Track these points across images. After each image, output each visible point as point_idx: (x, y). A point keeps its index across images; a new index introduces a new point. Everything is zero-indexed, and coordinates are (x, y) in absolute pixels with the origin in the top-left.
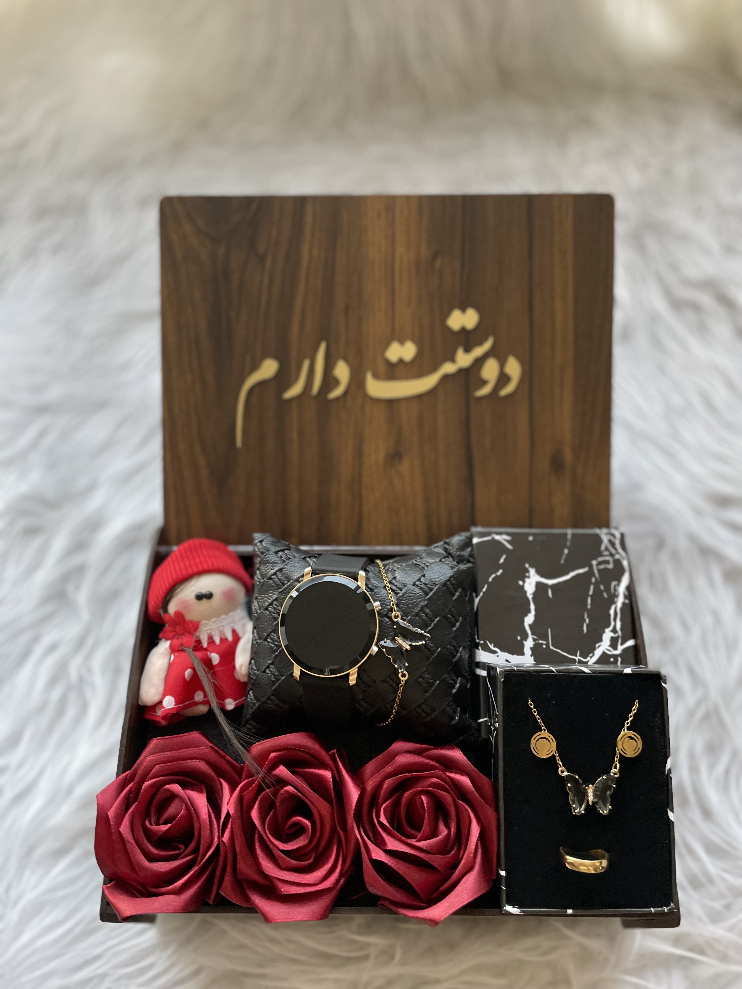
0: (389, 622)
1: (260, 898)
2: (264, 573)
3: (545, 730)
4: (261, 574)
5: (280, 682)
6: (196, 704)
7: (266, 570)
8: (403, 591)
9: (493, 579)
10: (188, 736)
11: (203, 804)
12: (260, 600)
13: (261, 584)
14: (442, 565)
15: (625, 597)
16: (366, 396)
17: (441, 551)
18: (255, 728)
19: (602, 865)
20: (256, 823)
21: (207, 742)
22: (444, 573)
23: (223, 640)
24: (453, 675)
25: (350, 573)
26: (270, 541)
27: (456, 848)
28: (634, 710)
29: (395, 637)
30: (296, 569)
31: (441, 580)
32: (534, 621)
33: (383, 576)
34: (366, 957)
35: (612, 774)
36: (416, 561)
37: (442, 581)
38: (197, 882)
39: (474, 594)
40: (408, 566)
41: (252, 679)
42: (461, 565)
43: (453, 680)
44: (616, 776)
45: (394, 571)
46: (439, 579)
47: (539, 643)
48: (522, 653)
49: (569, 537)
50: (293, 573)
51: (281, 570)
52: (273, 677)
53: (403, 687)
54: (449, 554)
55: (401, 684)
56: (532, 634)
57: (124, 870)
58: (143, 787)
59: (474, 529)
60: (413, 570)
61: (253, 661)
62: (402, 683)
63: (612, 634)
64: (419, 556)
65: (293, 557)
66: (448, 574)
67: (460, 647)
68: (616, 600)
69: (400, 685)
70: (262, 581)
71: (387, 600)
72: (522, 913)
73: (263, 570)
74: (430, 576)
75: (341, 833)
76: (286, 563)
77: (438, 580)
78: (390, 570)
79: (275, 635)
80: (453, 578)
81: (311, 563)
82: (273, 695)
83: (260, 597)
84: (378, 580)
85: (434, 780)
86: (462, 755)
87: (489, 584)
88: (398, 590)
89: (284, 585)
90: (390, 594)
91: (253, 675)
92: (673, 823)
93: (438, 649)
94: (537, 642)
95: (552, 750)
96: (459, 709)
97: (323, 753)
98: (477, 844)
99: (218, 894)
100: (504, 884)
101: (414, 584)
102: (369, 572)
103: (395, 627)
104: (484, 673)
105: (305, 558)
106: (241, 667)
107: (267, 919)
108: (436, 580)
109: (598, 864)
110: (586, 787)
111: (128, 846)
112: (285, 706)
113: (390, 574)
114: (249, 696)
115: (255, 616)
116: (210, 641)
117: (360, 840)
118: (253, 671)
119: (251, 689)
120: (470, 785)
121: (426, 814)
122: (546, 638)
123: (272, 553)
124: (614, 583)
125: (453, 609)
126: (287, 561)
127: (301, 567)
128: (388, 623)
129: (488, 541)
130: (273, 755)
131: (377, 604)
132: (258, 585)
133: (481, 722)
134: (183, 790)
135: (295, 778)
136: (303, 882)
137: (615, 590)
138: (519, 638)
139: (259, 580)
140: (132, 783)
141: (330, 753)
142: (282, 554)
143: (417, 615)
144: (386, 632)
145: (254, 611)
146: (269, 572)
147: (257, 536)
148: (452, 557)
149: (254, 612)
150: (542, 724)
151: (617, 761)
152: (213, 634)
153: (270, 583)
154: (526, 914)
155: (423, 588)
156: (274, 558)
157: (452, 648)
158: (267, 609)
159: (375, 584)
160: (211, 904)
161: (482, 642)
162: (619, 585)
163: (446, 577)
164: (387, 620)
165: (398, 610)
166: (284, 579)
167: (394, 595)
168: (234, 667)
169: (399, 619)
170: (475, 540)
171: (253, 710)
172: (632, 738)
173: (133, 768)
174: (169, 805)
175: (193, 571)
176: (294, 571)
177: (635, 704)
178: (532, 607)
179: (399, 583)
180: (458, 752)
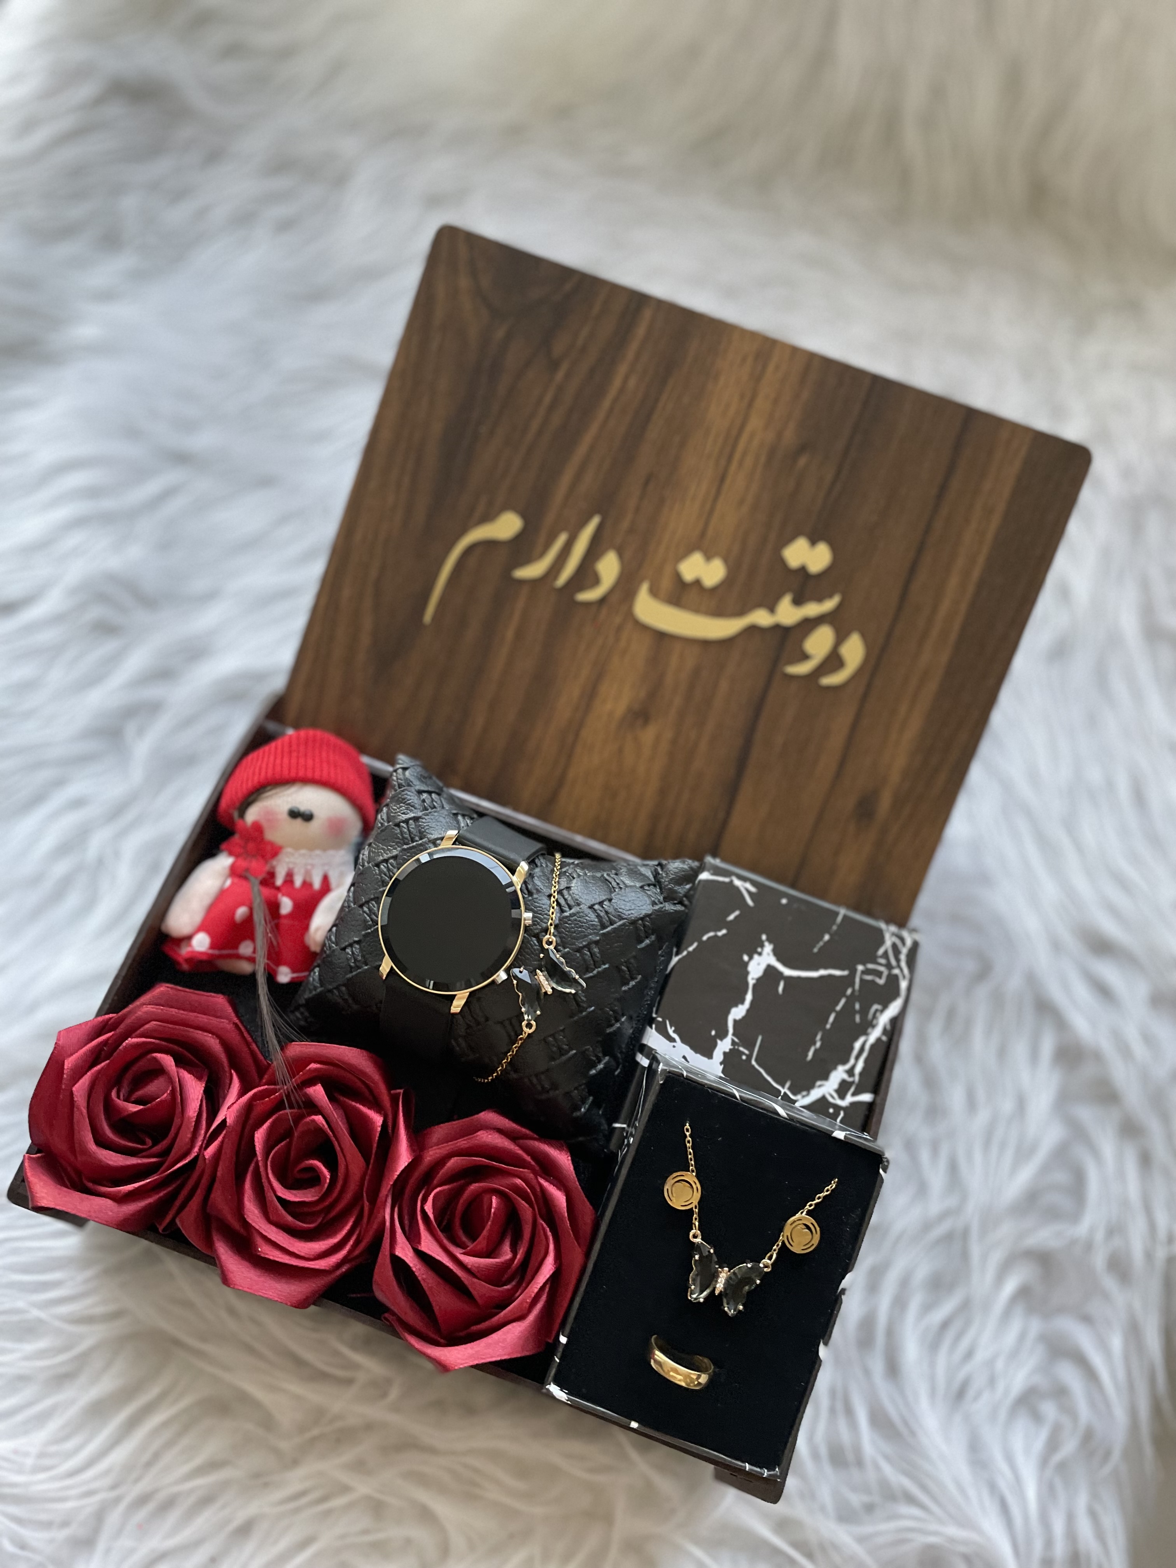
0: (536, 945)
1: (227, 1248)
2: (392, 814)
3: (693, 1171)
4: (388, 814)
5: (360, 973)
6: (239, 957)
7: (396, 811)
8: (572, 911)
9: (709, 938)
10: (210, 998)
11: (196, 1097)
12: (374, 850)
13: (383, 828)
14: (641, 894)
15: (885, 1032)
16: (630, 614)
17: (649, 874)
18: (306, 1019)
19: (700, 1381)
20: (257, 1149)
21: (233, 1015)
22: (639, 907)
23: (307, 884)
24: (599, 1049)
25: (507, 859)
26: (418, 773)
27: (514, 1283)
28: (828, 1191)
29: (537, 970)
30: (437, 826)
31: (632, 915)
32: (744, 1018)
33: (554, 879)
34: (349, 1382)
35: (761, 1265)
36: (608, 875)
37: (631, 917)
38: (150, 1196)
39: (675, 950)
40: (594, 877)
41: (325, 952)
42: (668, 904)
43: (597, 1056)
44: (766, 1270)
45: (571, 878)
46: (630, 912)
47: (738, 1050)
48: (709, 1055)
49: (839, 919)
50: (432, 829)
51: (416, 819)
52: (353, 961)
53: (522, 1041)
54: (657, 882)
55: (521, 1036)
56: (734, 1034)
57: (60, 1145)
58: (124, 1044)
59: (709, 859)
60: (598, 887)
61: (334, 929)
62: (524, 1034)
63: (845, 1076)
64: (615, 869)
65: (440, 807)
66: (644, 909)
67: (623, 1015)
68: (870, 1030)
69: (519, 1037)
70: (386, 824)
71: (546, 914)
72: (569, 1402)
73: (392, 810)
74: (619, 903)
75: (366, 1203)
76: (427, 812)
77: (627, 913)
78: (567, 874)
79: (376, 905)
80: (649, 918)
81: (462, 825)
82: (344, 985)
83: (376, 845)
84: (545, 882)
85: (519, 1181)
86: (570, 1162)
87: (701, 943)
88: (567, 906)
89: (413, 842)
90: (553, 908)
91: (328, 948)
92: (821, 1361)
93: (591, 1007)
94: (736, 1047)
95: (692, 1203)
96: (591, 1098)
97: (382, 1088)
98: (542, 1288)
99: (173, 1221)
100: (559, 1354)
101: (591, 907)
102: (537, 866)
103: (542, 955)
104: (645, 1062)
105: (456, 815)
106: (317, 929)
107: (226, 1280)
108: (625, 912)
109: (695, 1377)
110: (720, 1269)
111: (76, 1114)
112: (355, 1007)
113: (565, 879)
114: (312, 974)
115: (359, 869)
116: (288, 879)
117: (388, 1224)
118: (330, 942)
119: (318, 966)
120: (564, 1208)
121: (489, 1223)
122: (750, 1047)
123: (413, 790)
124: (876, 1007)
125: (632, 961)
126: (430, 810)
127: (445, 824)
128: (535, 947)
129: (723, 883)
130: (313, 1066)
131: (529, 915)
132: (379, 828)
133: (616, 1128)
134: (177, 1066)
135: (332, 1109)
136: (291, 1249)
137: (874, 1017)
138: (713, 1033)
139: (382, 821)
140: (113, 1033)
141: (392, 1092)
142: (426, 797)
143: (579, 950)
144: (528, 959)
145: (361, 861)
146: (399, 816)
147: (403, 759)
148: (661, 889)
149: (360, 863)
150: (693, 1162)
151: (775, 1250)
152: (296, 870)
153: (396, 832)
154: (574, 1406)
155: (601, 917)
156: (413, 799)
157: (611, 1013)
158: (378, 865)
159: (538, 886)
160: (161, 1232)
161: (660, 1019)
162: (882, 1011)
163: (639, 914)
164: (536, 942)
165: (556, 933)
166: (416, 834)
167: (558, 911)
168: (307, 927)
169: (552, 947)
170: (704, 876)
171: (311, 995)
172: (808, 1227)
173: (120, 1013)
174: (152, 1081)
175: (297, 773)
176: (434, 828)
177: (831, 1184)
178: (749, 997)
179: (572, 898)
180: (567, 1156)
